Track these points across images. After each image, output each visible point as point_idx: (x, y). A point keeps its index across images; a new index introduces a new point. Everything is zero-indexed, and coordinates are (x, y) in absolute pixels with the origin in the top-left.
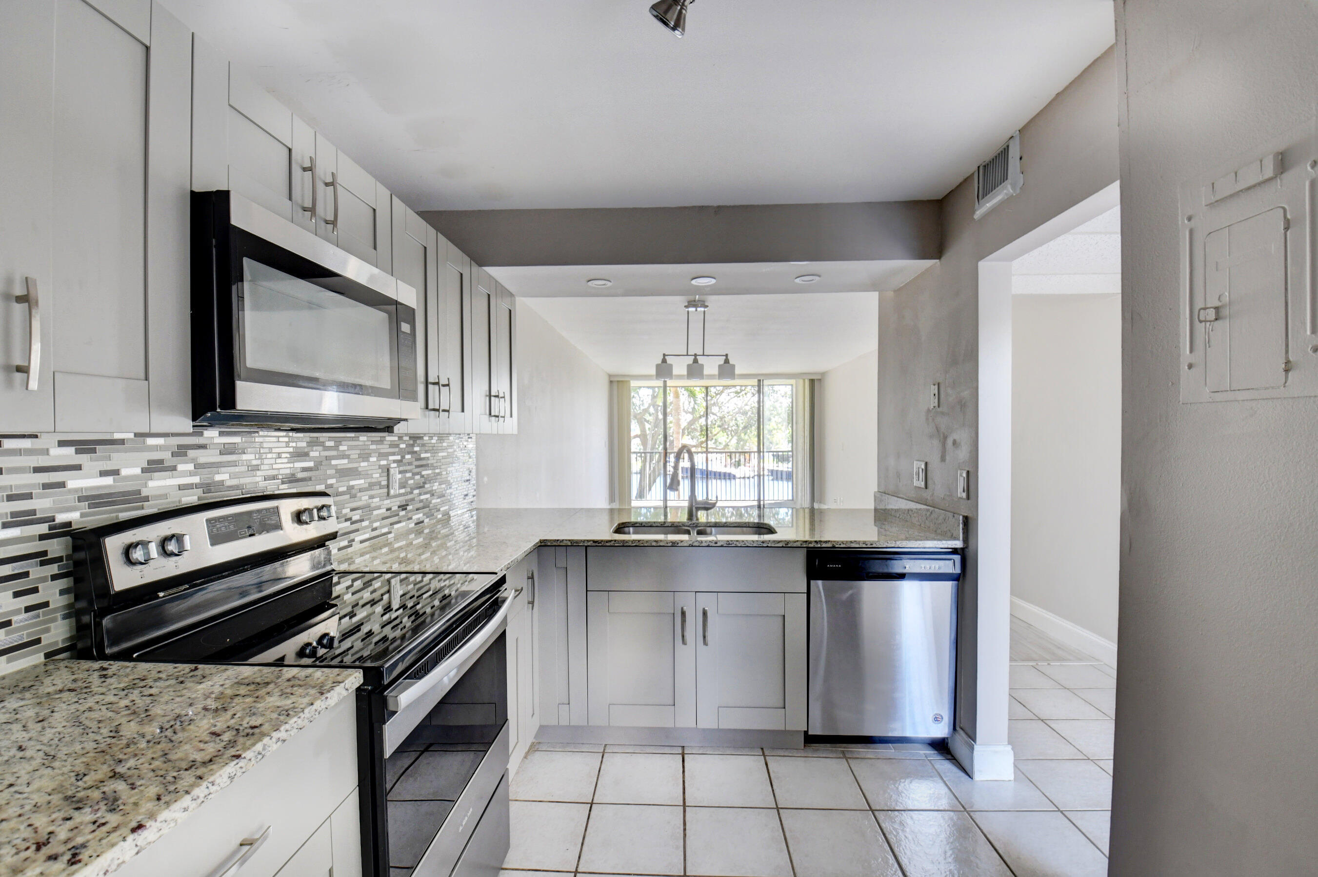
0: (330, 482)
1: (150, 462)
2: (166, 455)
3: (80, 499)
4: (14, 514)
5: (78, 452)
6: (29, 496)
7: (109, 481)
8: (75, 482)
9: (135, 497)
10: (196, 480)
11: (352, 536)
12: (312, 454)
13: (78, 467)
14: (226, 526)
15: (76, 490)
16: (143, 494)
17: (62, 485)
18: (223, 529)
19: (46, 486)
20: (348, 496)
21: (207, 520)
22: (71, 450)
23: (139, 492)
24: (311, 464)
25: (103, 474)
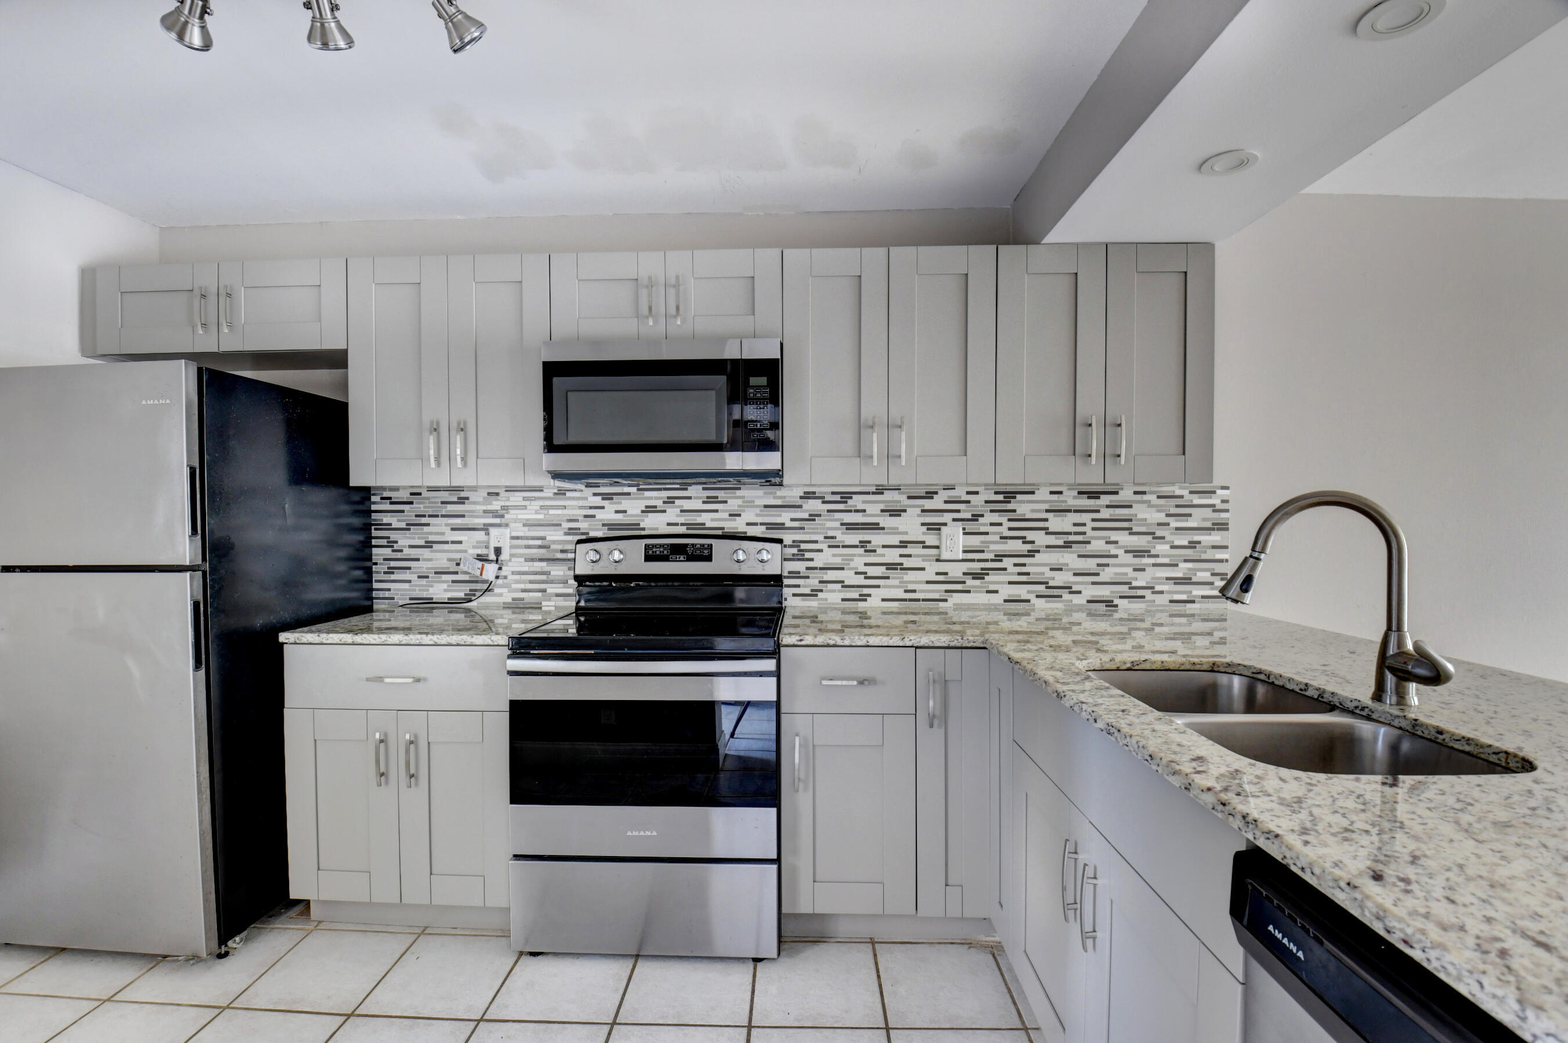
0: (830, 534)
1: (647, 507)
2: (659, 503)
3: (604, 525)
4: (570, 529)
5: (603, 499)
6: (577, 521)
7: (620, 516)
8: (600, 515)
9: (636, 526)
10: (681, 520)
11: (866, 591)
12: (805, 507)
13: (603, 508)
14: (660, 552)
15: (600, 520)
16: (641, 526)
17: (594, 516)
18: (658, 552)
19: (586, 516)
20: (861, 551)
21: (646, 545)
22: (600, 498)
23: (639, 524)
24: (806, 516)
25: (617, 512)
